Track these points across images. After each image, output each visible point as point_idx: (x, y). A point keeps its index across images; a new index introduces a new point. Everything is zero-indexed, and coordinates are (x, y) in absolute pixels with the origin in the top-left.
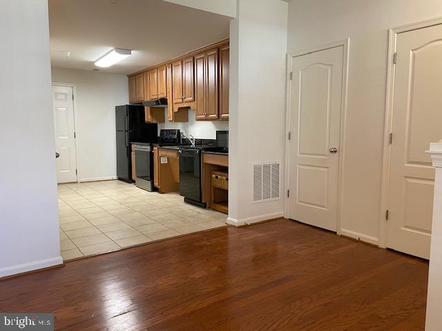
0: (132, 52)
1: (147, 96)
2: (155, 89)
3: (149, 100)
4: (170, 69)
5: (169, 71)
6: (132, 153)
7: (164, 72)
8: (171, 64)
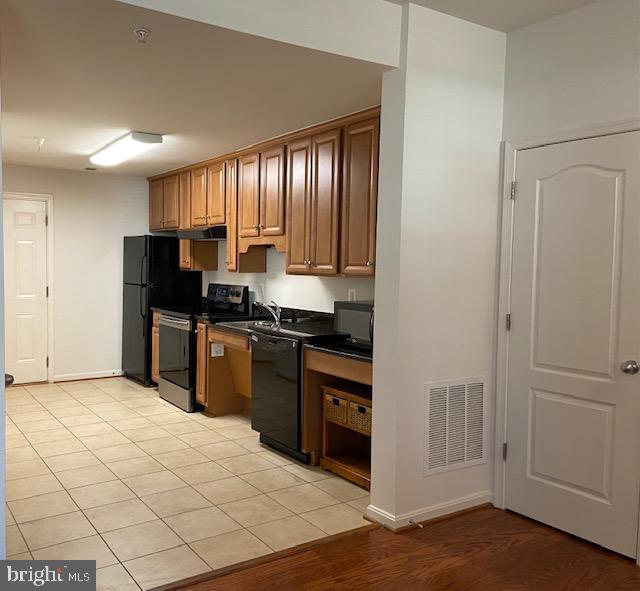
0: (164, 137)
1: (185, 220)
2: (203, 206)
3: (188, 227)
4: (234, 170)
5: (232, 172)
6: (154, 328)
7: (221, 174)
8: (236, 159)
